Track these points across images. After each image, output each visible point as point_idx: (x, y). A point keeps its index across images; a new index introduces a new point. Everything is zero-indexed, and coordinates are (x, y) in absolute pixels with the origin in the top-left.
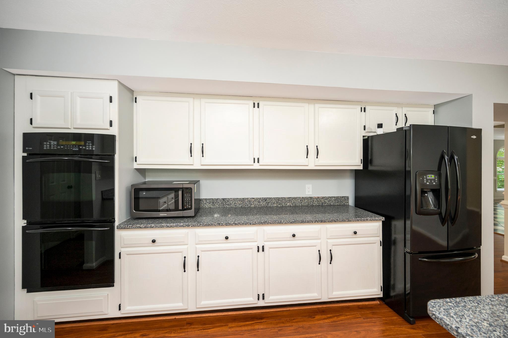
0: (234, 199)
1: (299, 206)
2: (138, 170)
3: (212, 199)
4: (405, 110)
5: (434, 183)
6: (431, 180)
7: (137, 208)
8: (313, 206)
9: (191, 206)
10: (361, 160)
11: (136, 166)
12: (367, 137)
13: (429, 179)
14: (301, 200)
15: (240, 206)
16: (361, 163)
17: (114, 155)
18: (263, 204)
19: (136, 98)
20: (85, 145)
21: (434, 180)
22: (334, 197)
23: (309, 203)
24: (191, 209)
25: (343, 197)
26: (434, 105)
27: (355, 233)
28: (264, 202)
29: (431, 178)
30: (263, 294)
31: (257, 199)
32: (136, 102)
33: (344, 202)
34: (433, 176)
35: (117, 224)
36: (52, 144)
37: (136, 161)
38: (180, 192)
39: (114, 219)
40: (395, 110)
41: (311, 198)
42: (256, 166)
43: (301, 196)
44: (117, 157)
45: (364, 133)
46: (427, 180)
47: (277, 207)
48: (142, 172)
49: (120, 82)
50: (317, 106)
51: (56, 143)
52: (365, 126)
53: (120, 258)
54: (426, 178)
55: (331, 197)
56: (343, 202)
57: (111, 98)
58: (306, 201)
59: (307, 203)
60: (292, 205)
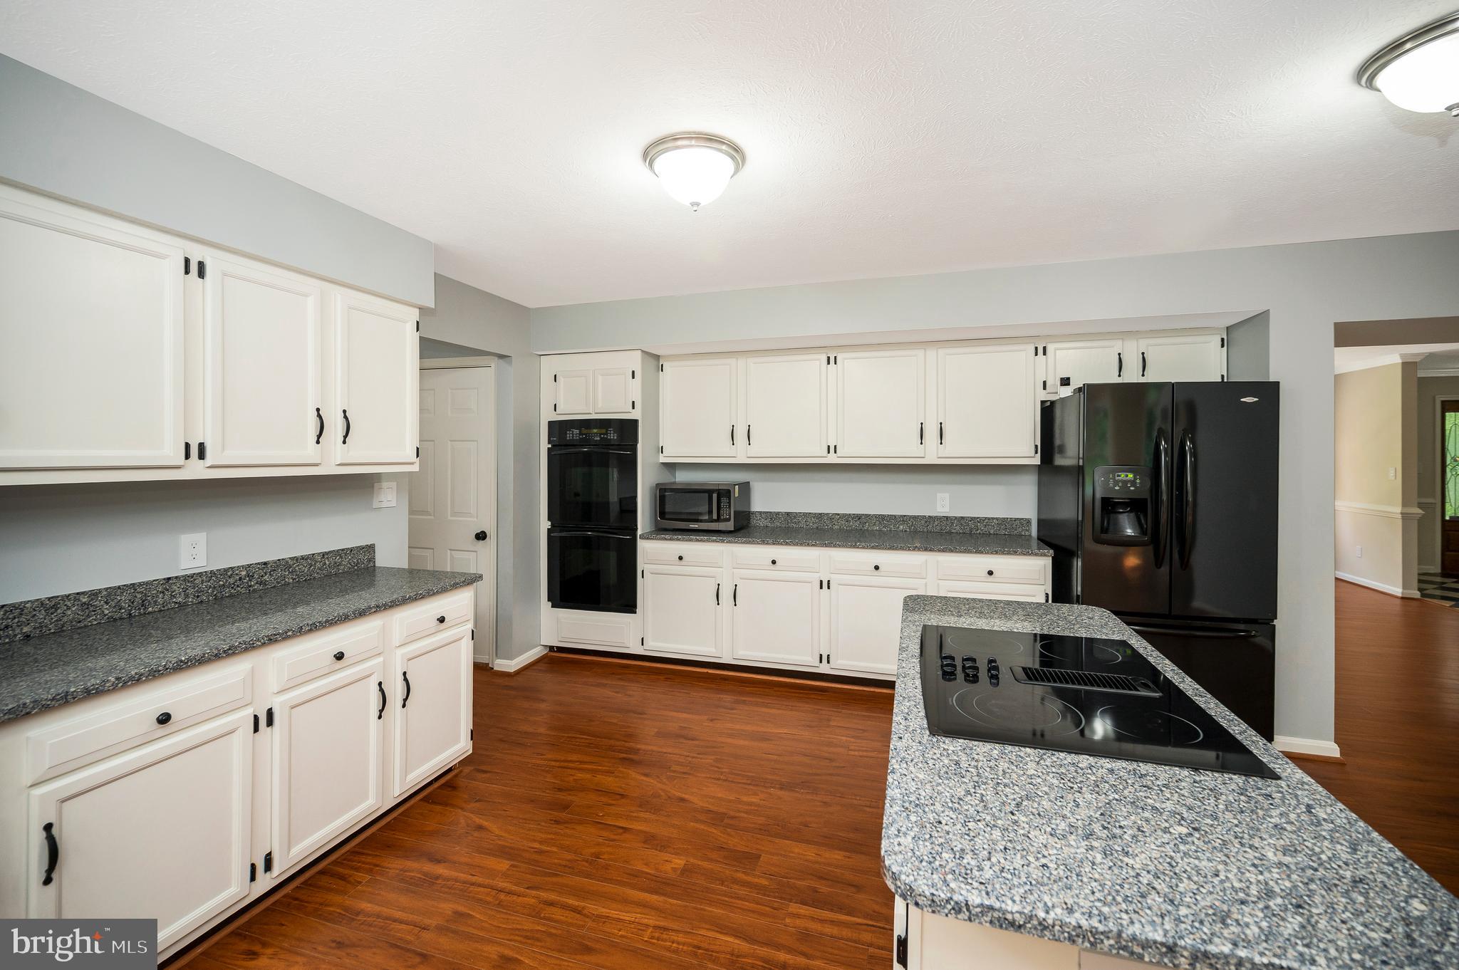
0: (806, 515)
1: (923, 532)
2: (666, 465)
3: (771, 512)
4: (1143, 344)
5: (1132, 488)
6: (1125, 482)
7: (663, 514)
8: (950, 533)
9: (730, 516)
10: (1036, 446)
11: (662, 459)
12: (1048, 404)
13: (1120, 481)
14: (926, 522)
15: (815, 526)
16: (1036, 452)
17: (637, 445)
18: (855, 524)
19: (662, 365)
20: (607, 434)
21: (1133, 482)
22: (997, 519)
23: (944, 528)
24: (728, 520)
25: (1016, 519)
26: (1227, 328)
27: (990, 573)
28: (856, 522)
29: (1125, 479)
30: (828, 655)
31: (844, 515)
32: (662, 371)
33: (1020, 530)
34: (1131, 476)
35: (639, 532)
36: (574, 433)
37: (662, 453)
38: (715, 496)
39: (636, 526)
40: (1117, 346)
41: (947, 517)
42: (832, 459)
43: (927, 514)
44: (639, 446)
45: (1044, 396)
46: (1116, 483)
47: (880, 530)
48: (671, 467)
49: (642, 351)
50: (941, 352)
51: (578, 431)
52: (1045, 383)
53: (643, 577)
54: (1114, 478)
55: (989, 519)
56: (1016, 530)
57: (633, 372)
58: (936, 523)
59: (938, 528)
60: (908, 530)
